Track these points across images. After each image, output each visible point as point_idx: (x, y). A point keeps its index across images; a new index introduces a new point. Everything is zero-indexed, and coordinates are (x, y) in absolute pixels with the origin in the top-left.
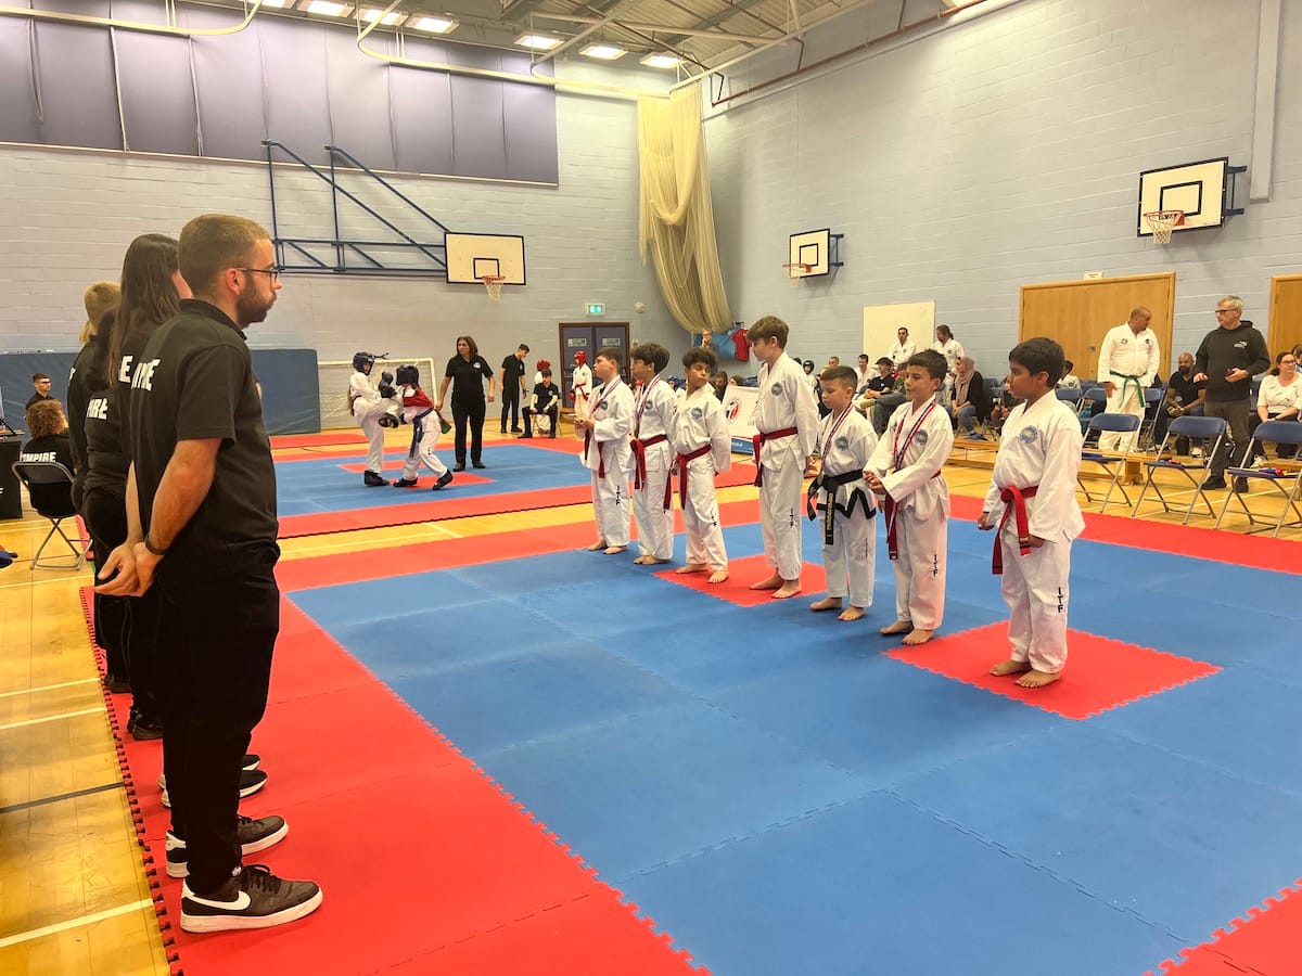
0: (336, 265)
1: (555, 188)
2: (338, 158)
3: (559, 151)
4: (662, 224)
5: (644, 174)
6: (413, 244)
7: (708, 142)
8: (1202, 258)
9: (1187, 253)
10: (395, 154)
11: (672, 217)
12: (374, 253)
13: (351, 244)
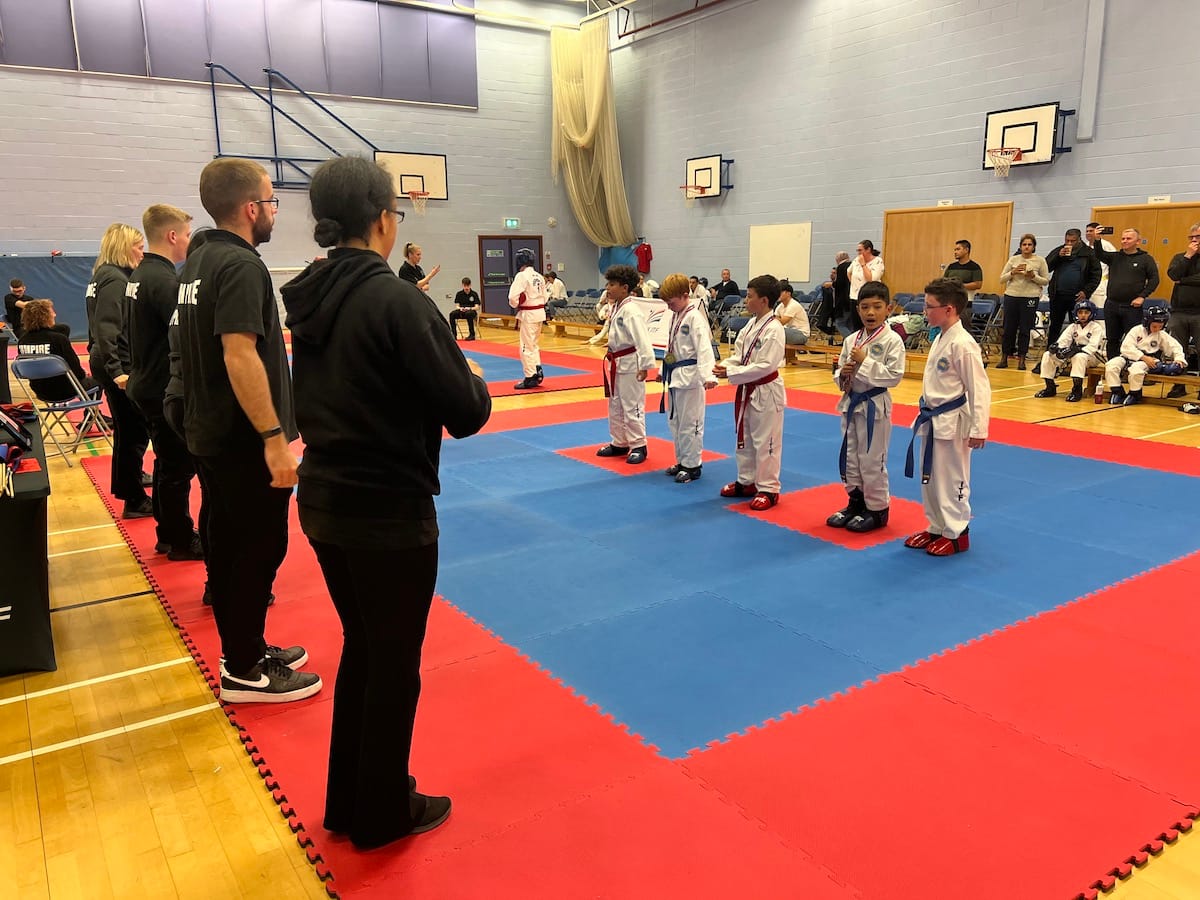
1: (475, 111)
2: (275, 80)
3: (478, 79)
4: (573, 146)
5: (556, 99)
7: (615, 71)
8: (1037, 190)
9: (1024, 185)
10: (328, 77)
11: (582, 140)
13: (288, 161)
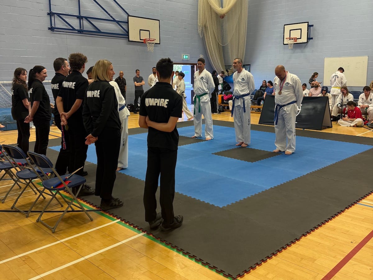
0: (79, 28)
6: (114, 20)
12: (96, 23)
13: (86, 18)
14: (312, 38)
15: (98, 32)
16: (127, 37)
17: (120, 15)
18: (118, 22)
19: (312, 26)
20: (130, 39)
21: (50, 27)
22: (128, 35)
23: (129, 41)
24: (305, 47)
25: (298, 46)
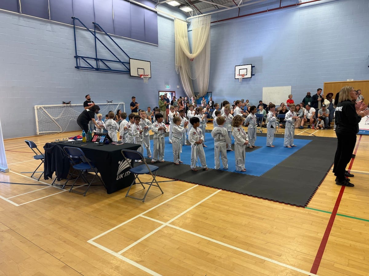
0: (96, 67)
1: (157, 46)
2: (97, 28)
3: (158, 34)
6: (120, 62)
10: (114, 29)
12: (108, 64)
13: (101, 60)
14: (254, 75)
15: (109, 70)
16: (129, 73)
17: (124, 58)
18: (123, 63)
19: (254, 67)
20: (131, 75)
21: (76, 66)
22: (130, 72)
23: (130, 76)
24: (249, 80)
25: (245, 80)
